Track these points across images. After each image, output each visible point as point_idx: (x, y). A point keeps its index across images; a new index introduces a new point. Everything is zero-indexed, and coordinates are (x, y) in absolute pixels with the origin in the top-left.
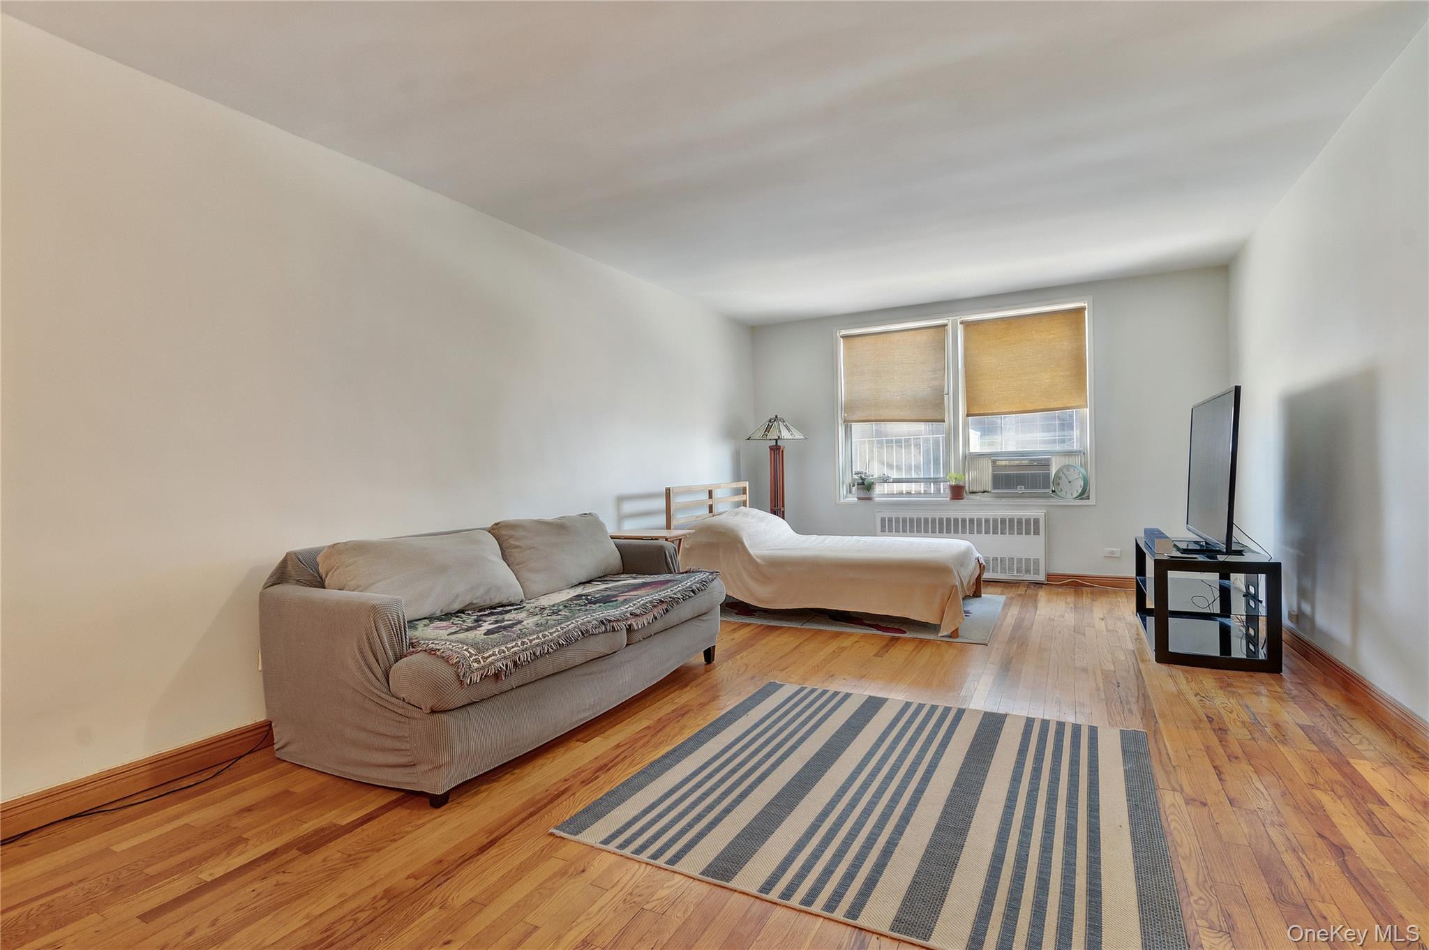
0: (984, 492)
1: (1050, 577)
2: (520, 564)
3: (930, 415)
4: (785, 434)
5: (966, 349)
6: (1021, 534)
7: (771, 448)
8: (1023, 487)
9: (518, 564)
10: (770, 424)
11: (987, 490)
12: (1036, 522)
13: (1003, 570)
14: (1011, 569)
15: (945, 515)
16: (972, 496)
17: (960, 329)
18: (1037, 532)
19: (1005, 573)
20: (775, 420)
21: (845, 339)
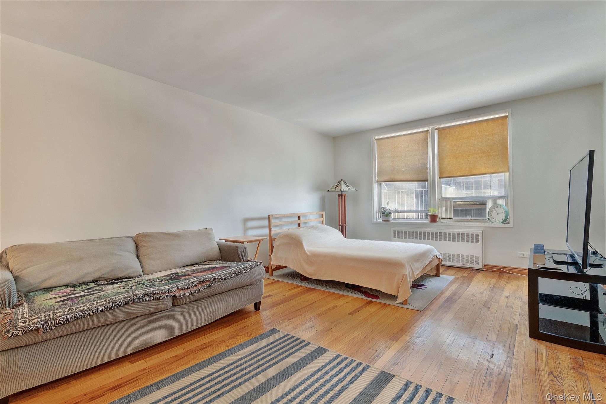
0: (449, 218)
1: (485, 266)
2: (146, 255)
3: (420, 178)
4: (345, 188)
5: (439, 143)
6: (469, 242)
7: (339, 195)
9: (143, 256)
10: (338, 184)
11: (451, 217)
12: (477, 235)
13: (458, 261)
14: (463, 261)
15: (426, 230)
16: (443, 221)
17: (436, 132)
18: (477, 241)
19: (459, 262)
20: (341, 182)
21: (377, 141)
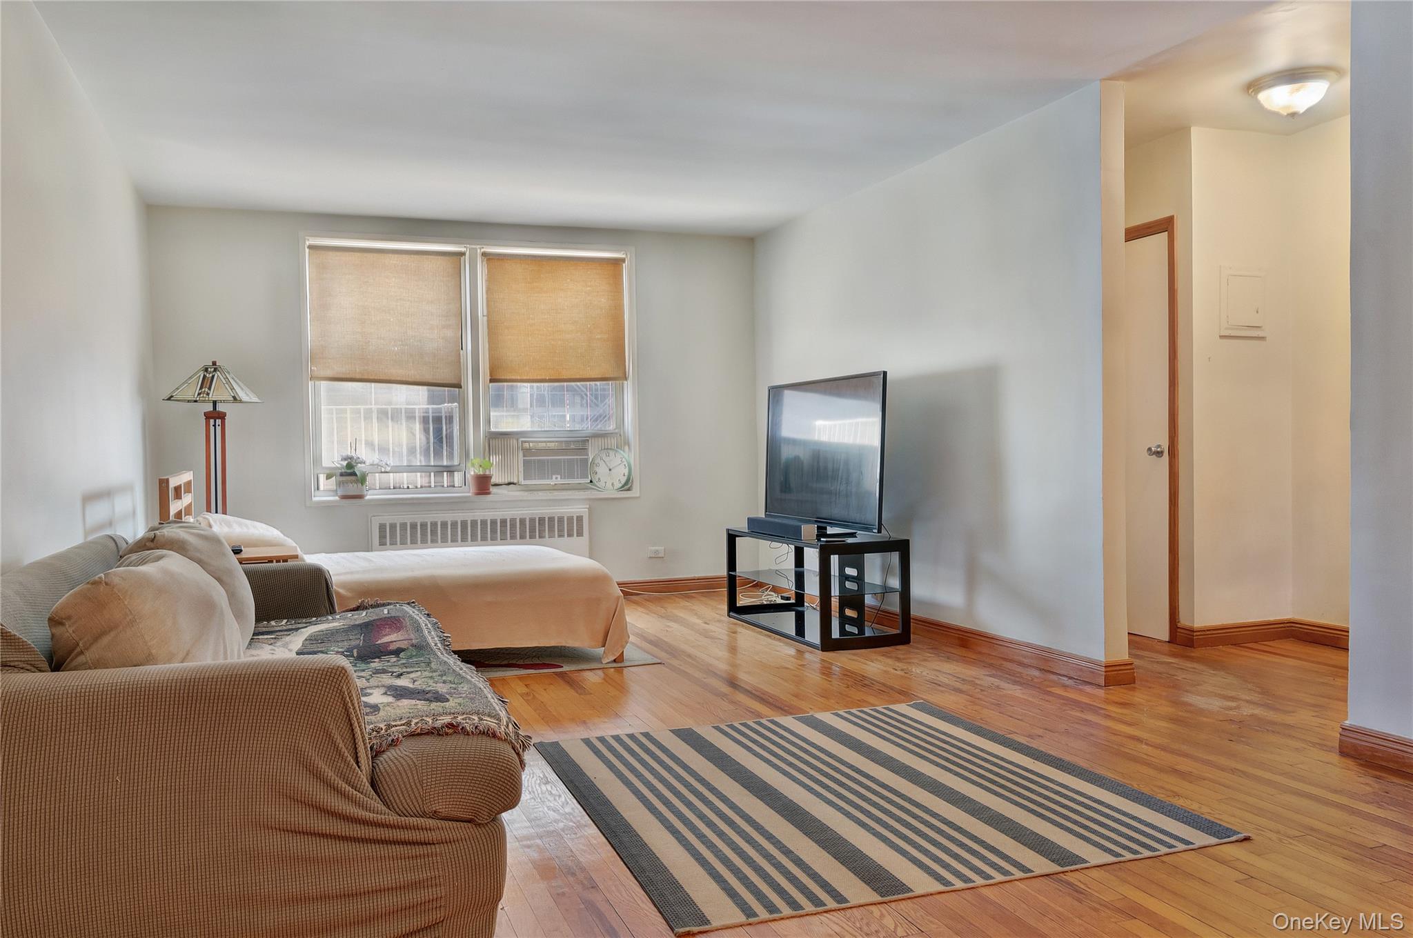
0: (509, 484)
3: (441, 376)
4: (241, 393)
5: (486, 293)
6: (563, 536)
7: (207, 414)
8: (559, 477)
10: (208, 375)
12: (580, 519)
16: (499, 490)
17: (481, 261)
18: (581, 533)
20: (216, 370)
21: (313, 252)
